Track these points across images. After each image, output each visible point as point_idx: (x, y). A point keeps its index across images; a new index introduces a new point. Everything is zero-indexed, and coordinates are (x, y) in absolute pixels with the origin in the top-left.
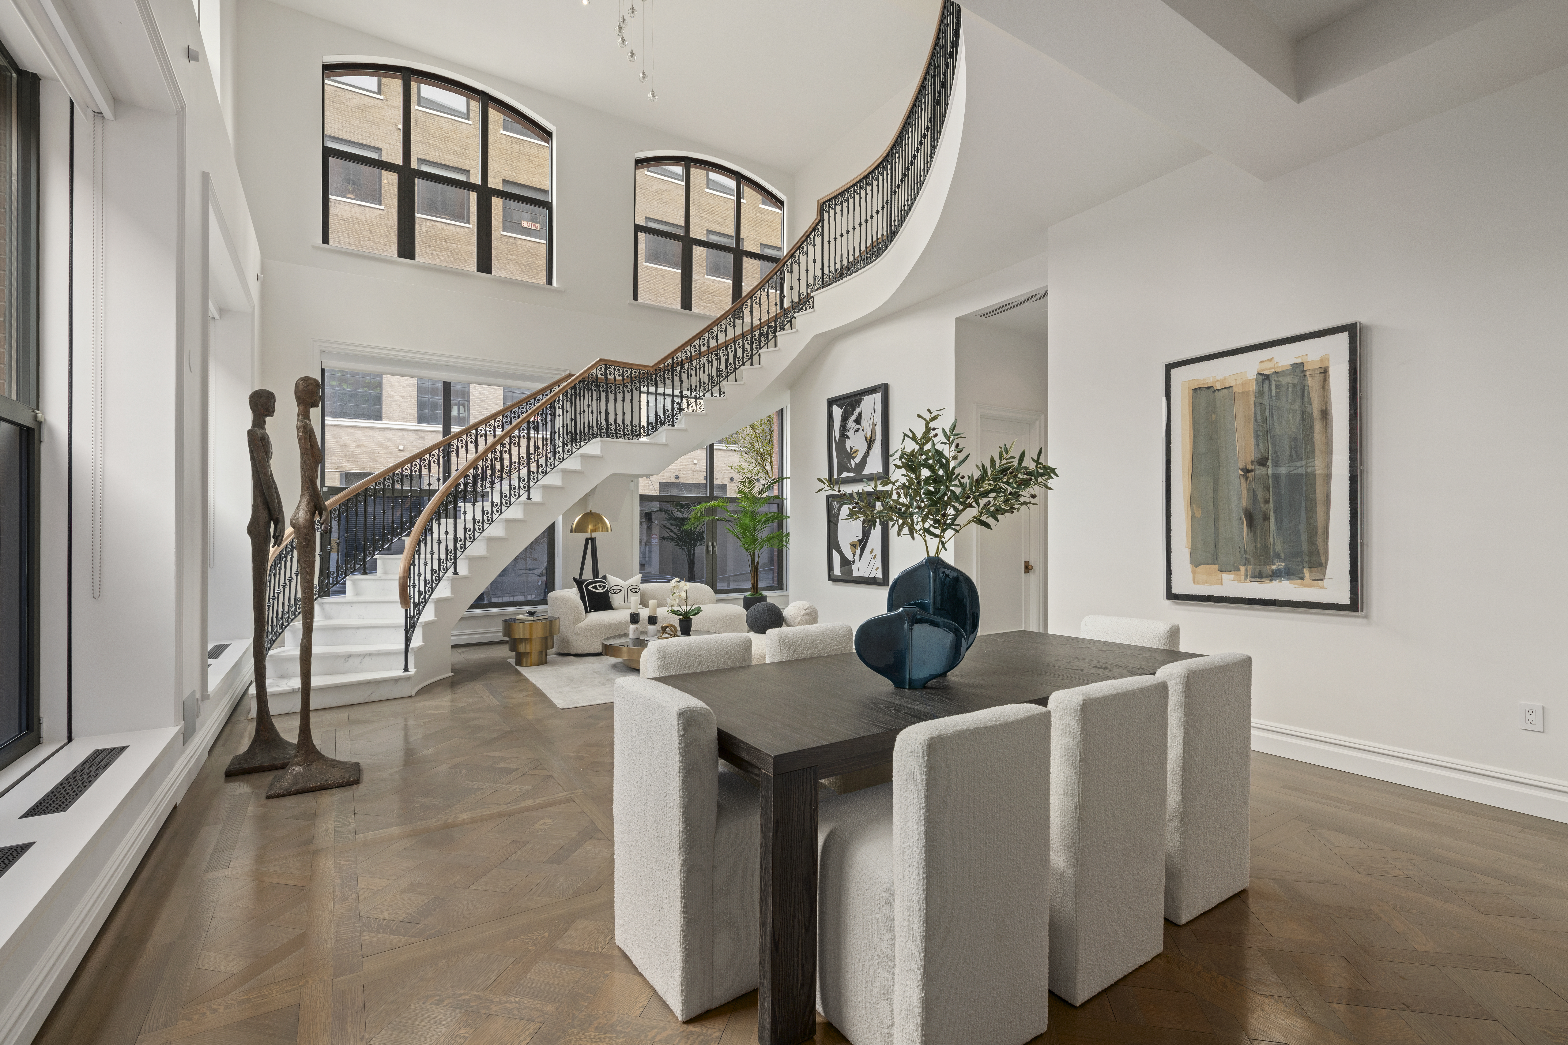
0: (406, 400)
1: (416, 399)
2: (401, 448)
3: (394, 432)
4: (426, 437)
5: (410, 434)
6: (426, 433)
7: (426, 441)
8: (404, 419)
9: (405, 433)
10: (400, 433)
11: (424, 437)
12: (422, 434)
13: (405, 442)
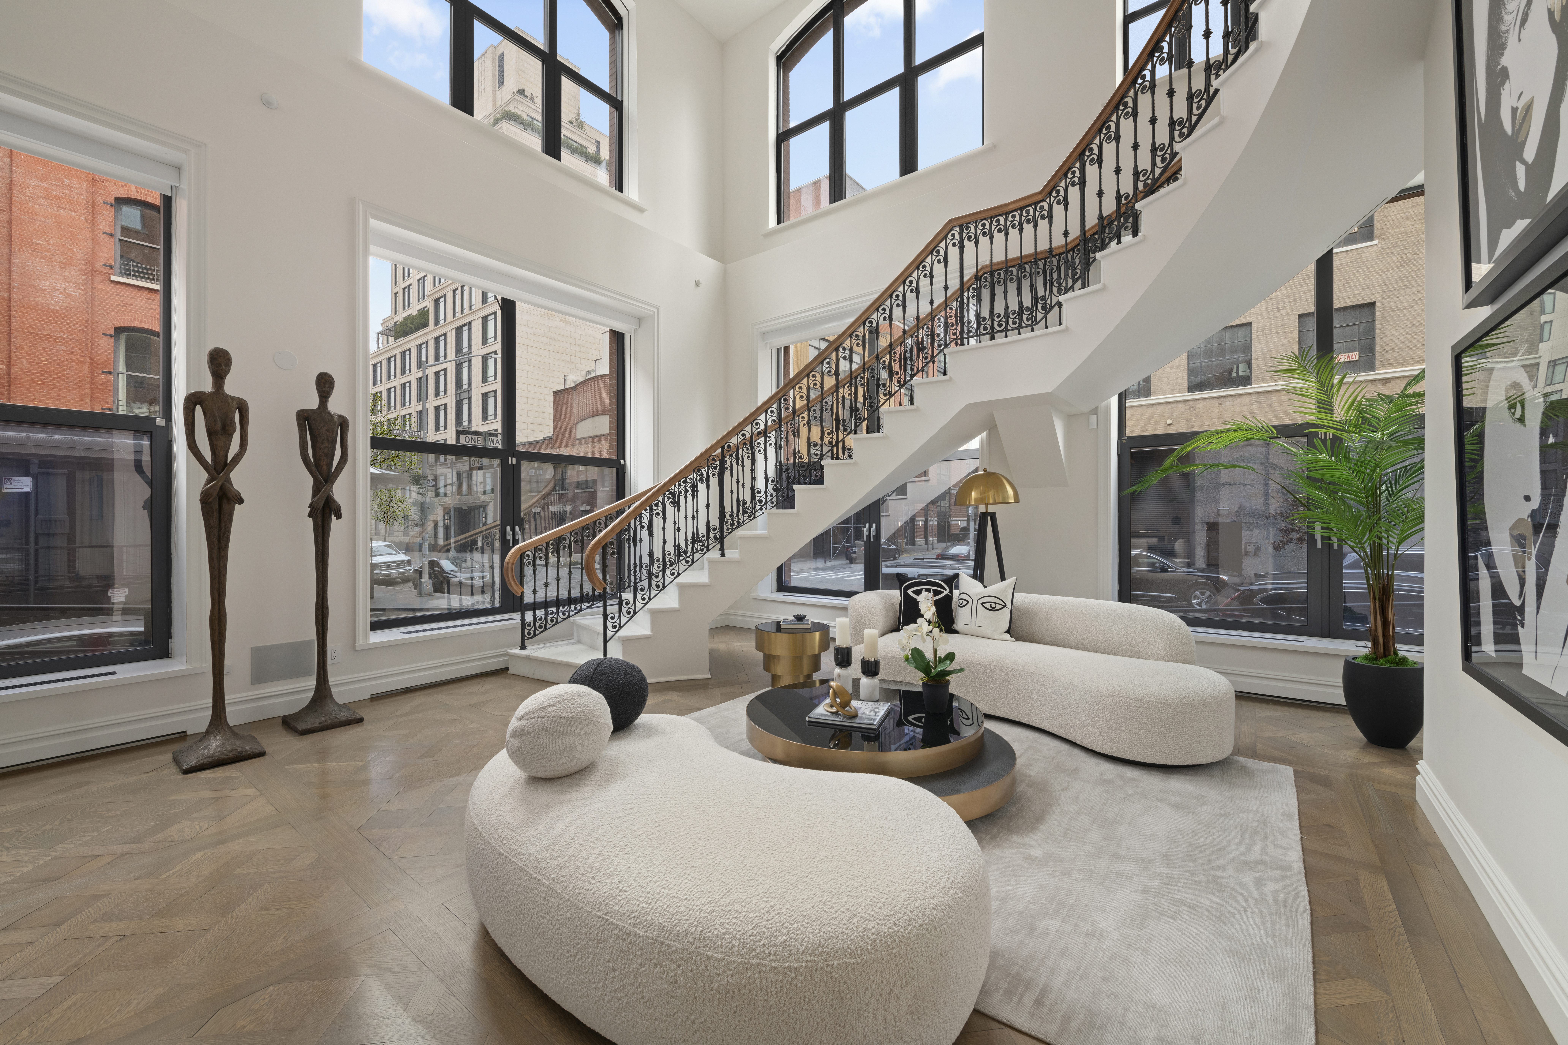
0: (1175, 370)
1: (1186, 367)
2: (1169, 422)
3: (1162, 407)
4: (1197, 406)
5: (1180, 405)
6: (1198, 402)
7: (1197, 410)
8: (1172, 391)
9: (1173, 405)
10: (1169, 407)
11: (1195, 407)
12: (1193, 404)
13: (1174, 415)
